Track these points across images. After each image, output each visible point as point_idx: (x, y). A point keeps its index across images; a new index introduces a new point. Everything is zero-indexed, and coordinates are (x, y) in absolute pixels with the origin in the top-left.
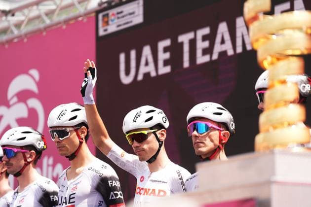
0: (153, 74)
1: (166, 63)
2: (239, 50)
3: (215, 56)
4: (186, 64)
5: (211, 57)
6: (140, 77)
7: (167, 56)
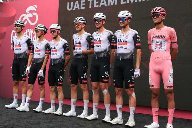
0: (79, 9)
1: (83, 6)
2: (109, 5)
3: (100, 6)
4: (90, 7)
5: (99, 6)
6: (74, 9)
7: (84, 4)
